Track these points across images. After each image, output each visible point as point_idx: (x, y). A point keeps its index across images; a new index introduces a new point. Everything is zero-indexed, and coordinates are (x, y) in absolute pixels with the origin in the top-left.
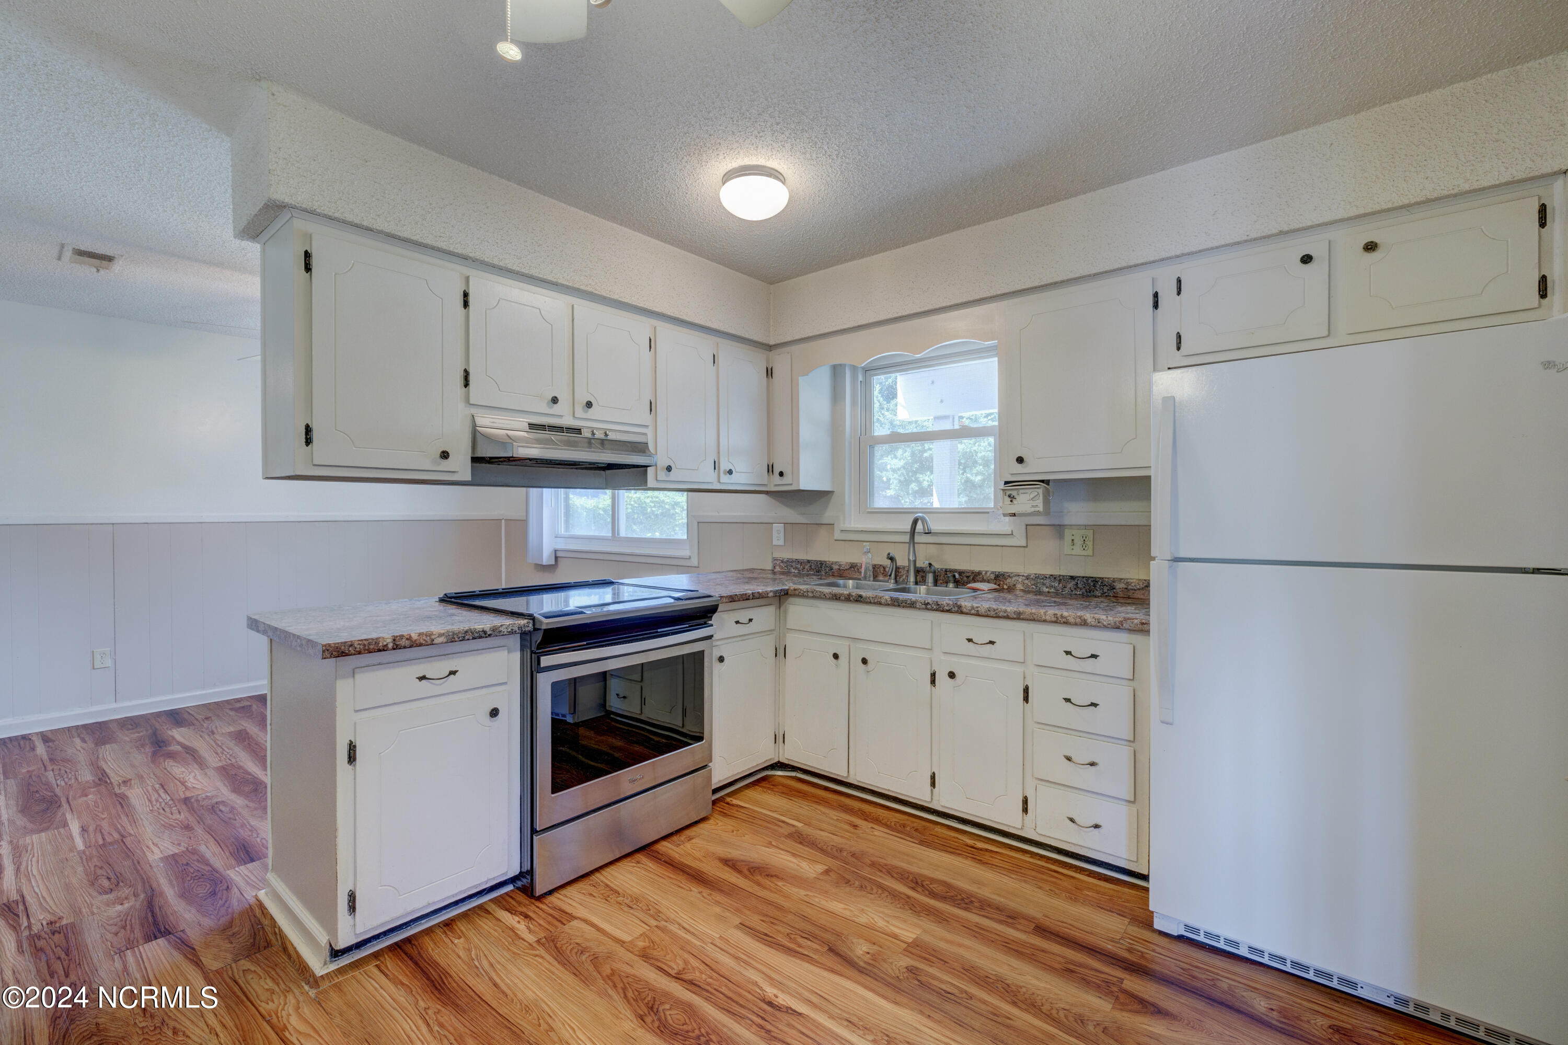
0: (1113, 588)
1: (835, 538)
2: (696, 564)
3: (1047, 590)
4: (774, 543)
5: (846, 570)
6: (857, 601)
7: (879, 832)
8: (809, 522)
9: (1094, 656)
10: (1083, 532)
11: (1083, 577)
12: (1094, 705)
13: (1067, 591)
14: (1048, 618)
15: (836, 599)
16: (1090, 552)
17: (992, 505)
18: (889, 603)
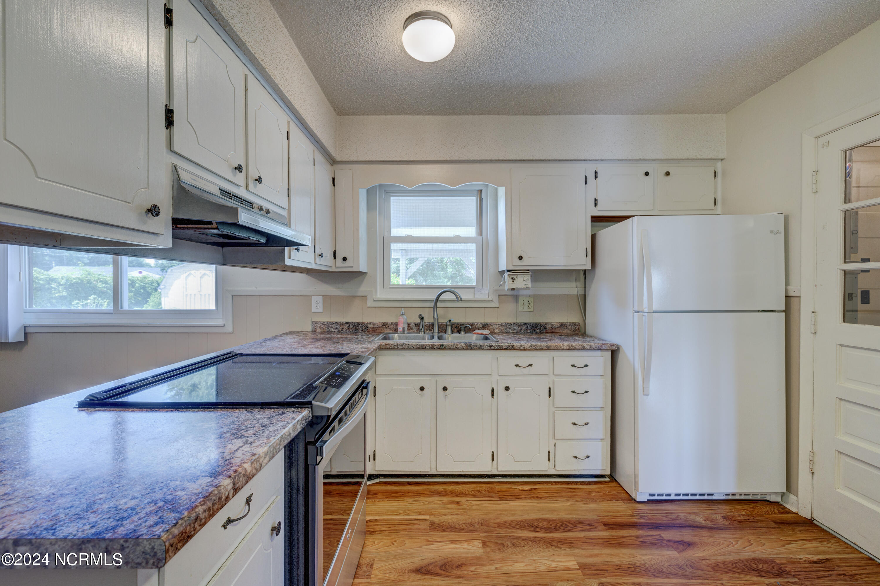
0: (545, 328)
1: (368, 306)
2: (230, 330)
3: (512, 331)
4: (313, 311)
5: (379, 327)
6: (439, 348)
7: (474, 502)
8: (346, 295)
9: (586, 366)
10: (528, 299)
11: (531, 323)
12: (586, 392)
13: (522, 331)
14: (565, 347)
15: (423, 349)
16: (532, 309)
17: (474, 284)
18: (464, 347)
